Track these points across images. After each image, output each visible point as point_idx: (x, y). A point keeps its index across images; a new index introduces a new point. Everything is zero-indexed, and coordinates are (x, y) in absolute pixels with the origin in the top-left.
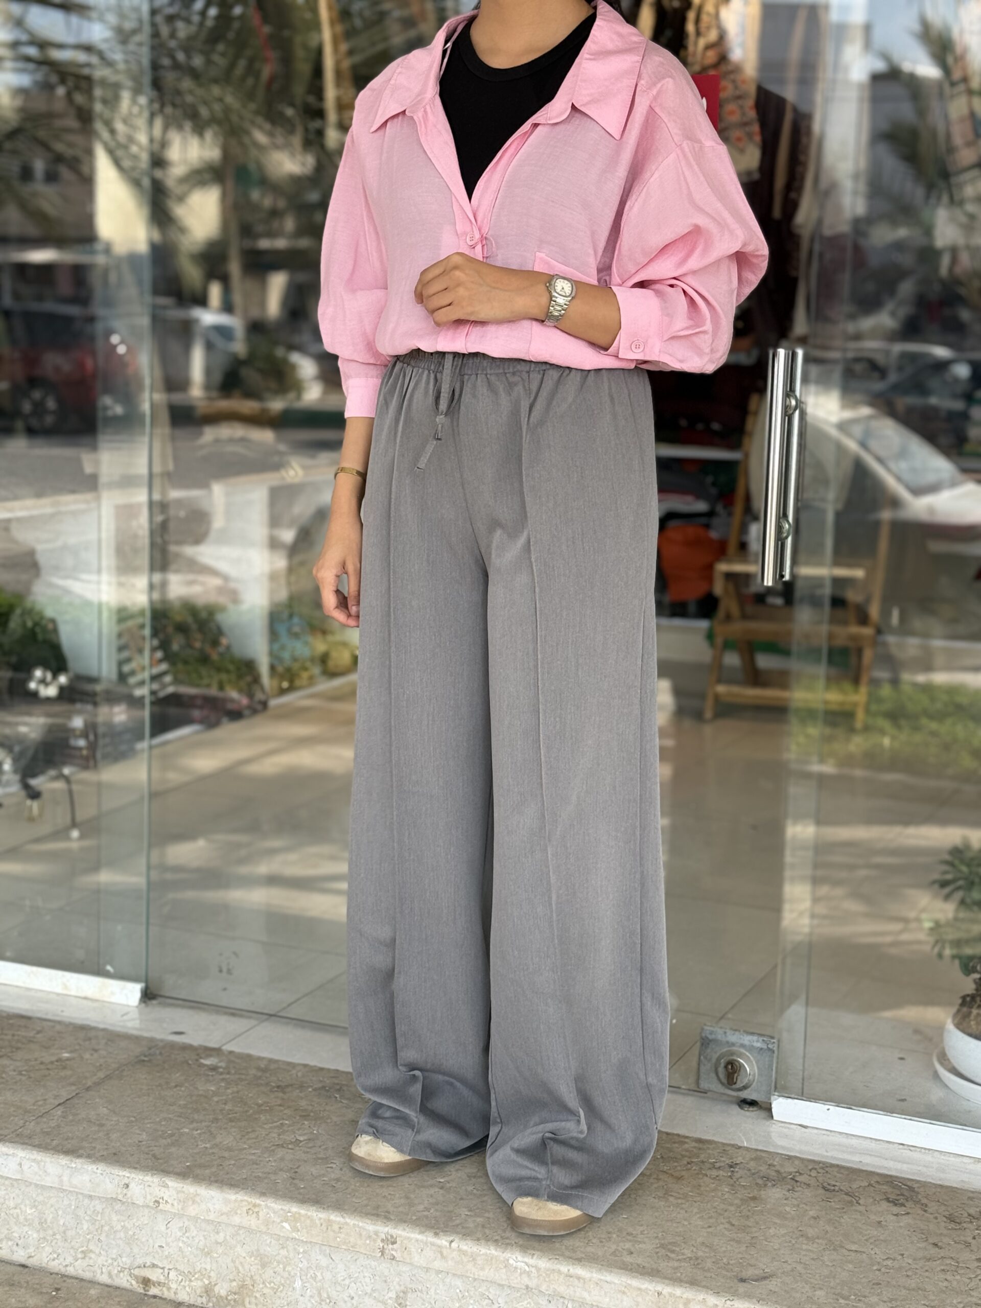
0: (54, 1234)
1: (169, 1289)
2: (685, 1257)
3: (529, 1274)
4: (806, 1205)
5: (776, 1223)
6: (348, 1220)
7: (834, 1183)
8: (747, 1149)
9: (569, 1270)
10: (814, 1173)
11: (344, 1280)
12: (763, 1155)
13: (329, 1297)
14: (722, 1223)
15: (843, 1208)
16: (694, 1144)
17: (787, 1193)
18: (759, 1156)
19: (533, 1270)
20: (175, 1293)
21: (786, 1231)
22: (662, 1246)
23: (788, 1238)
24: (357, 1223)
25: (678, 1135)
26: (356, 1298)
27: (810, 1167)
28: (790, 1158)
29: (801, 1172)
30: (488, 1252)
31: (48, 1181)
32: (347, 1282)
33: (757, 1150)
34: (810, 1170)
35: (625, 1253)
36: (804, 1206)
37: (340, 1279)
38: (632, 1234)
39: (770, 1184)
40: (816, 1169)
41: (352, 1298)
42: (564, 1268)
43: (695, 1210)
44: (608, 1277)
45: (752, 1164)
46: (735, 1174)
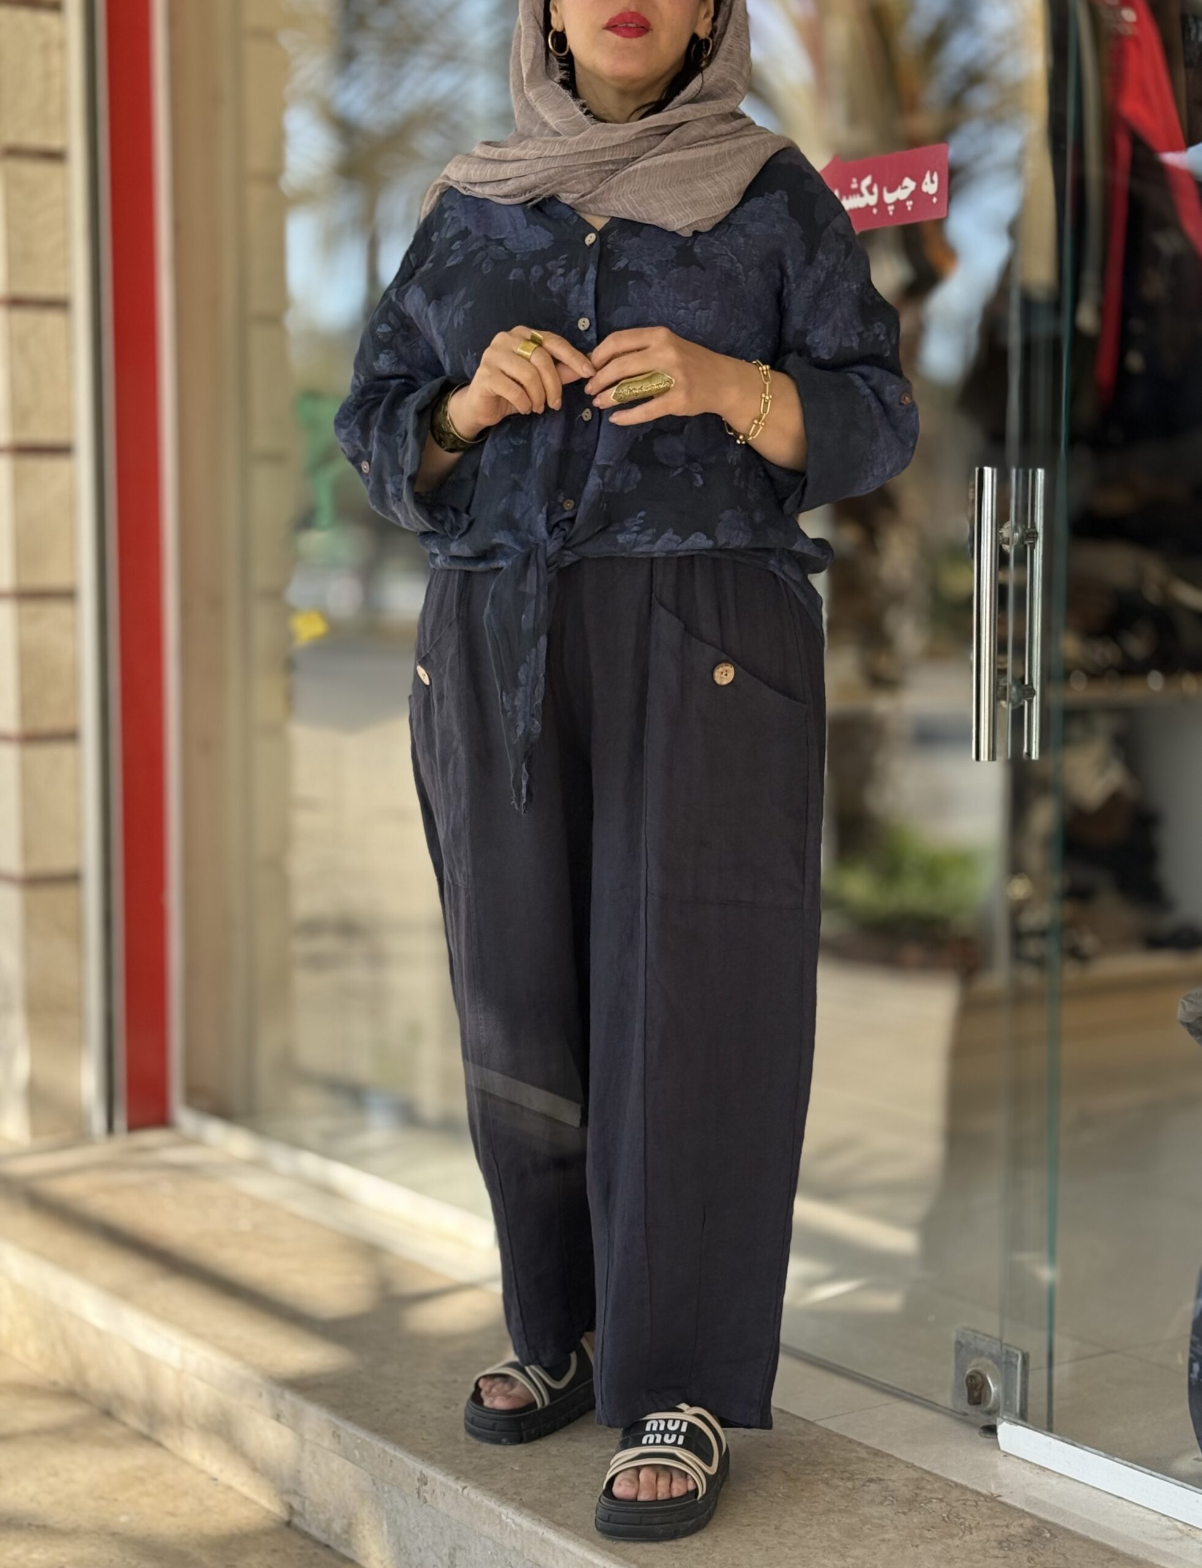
7: (966, 1516)
8: (918, 1469)
10: (958, 1502)
11: (414, 1528)
12: (929, 1478)
13: (405, 1547)
15: (933, 1539)
16: (864, 1455)
17: (892, 1514)
21: (825, 1545)
26: (423, 1551)
27: (965, 1498)
29: (946, 1498)
32: (417, 1530)
33: (928, 1472)
37: (412, 1526)
41: (420, 1550)
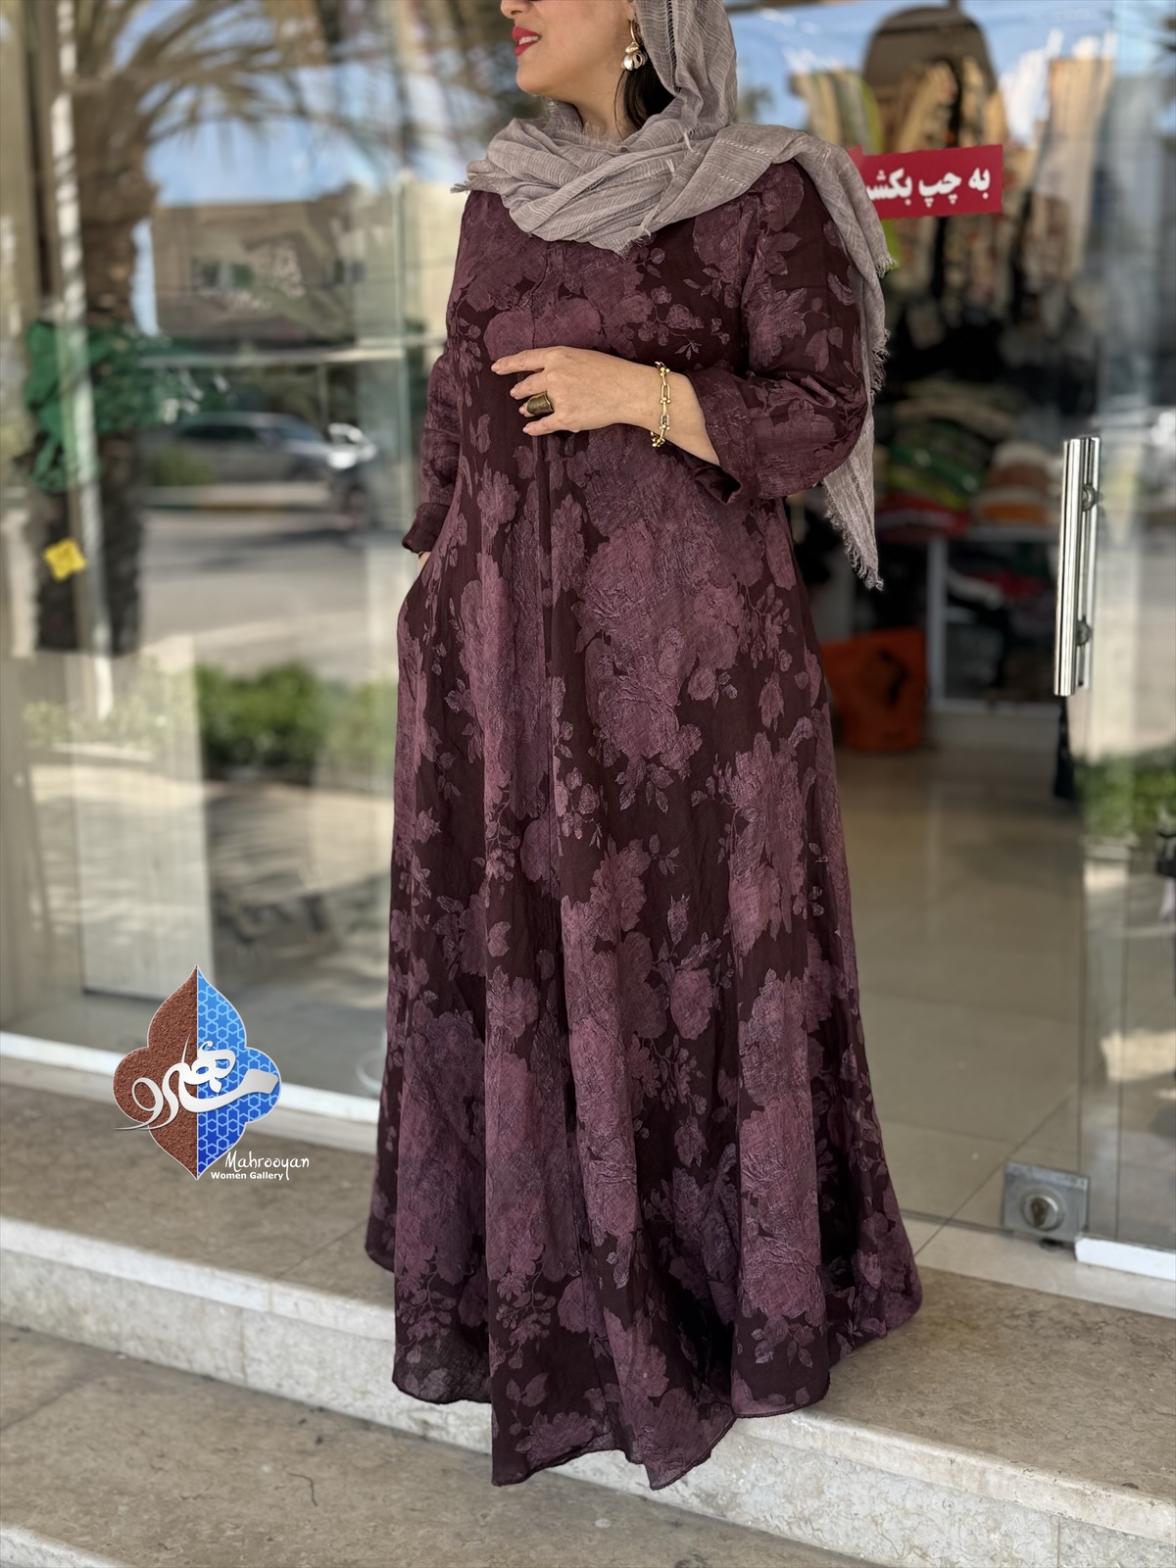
0: (333, 1374)
1: (448, 1433)
2: (980, 1420)
3: (813, 1435)
4: (1113, 1360)
5: (1080, 1382)
7: (1144, 1335)
8: (1049, 1295)
10: (1122, 1323)
12: (1069, 1302)
14: (1022, 1381)
15: (1154, 1365)
16: (992, 1289)
17: (1092, 1347)
18: (1062, 1302)
19: (818, 1431)
20: (455, 1437)
21: (1089, 1391)
22: (956, 1407)
23: (1093, 1399)
25: (974, 1279)
27: (1118, 1316)
28: (1096, 1306)
29: (1108, 1321)
31: (324, 1322)
33: (1058, 1296)
34: (1118, 1320)
35: (916, 1414)
36: (1110, 1361)
38: (923, 1393)
39: (1073, 1336)
40: (1123, 1318)
43: (993, 1365)
45: (1055, 1313)
46: (1036, 1324)
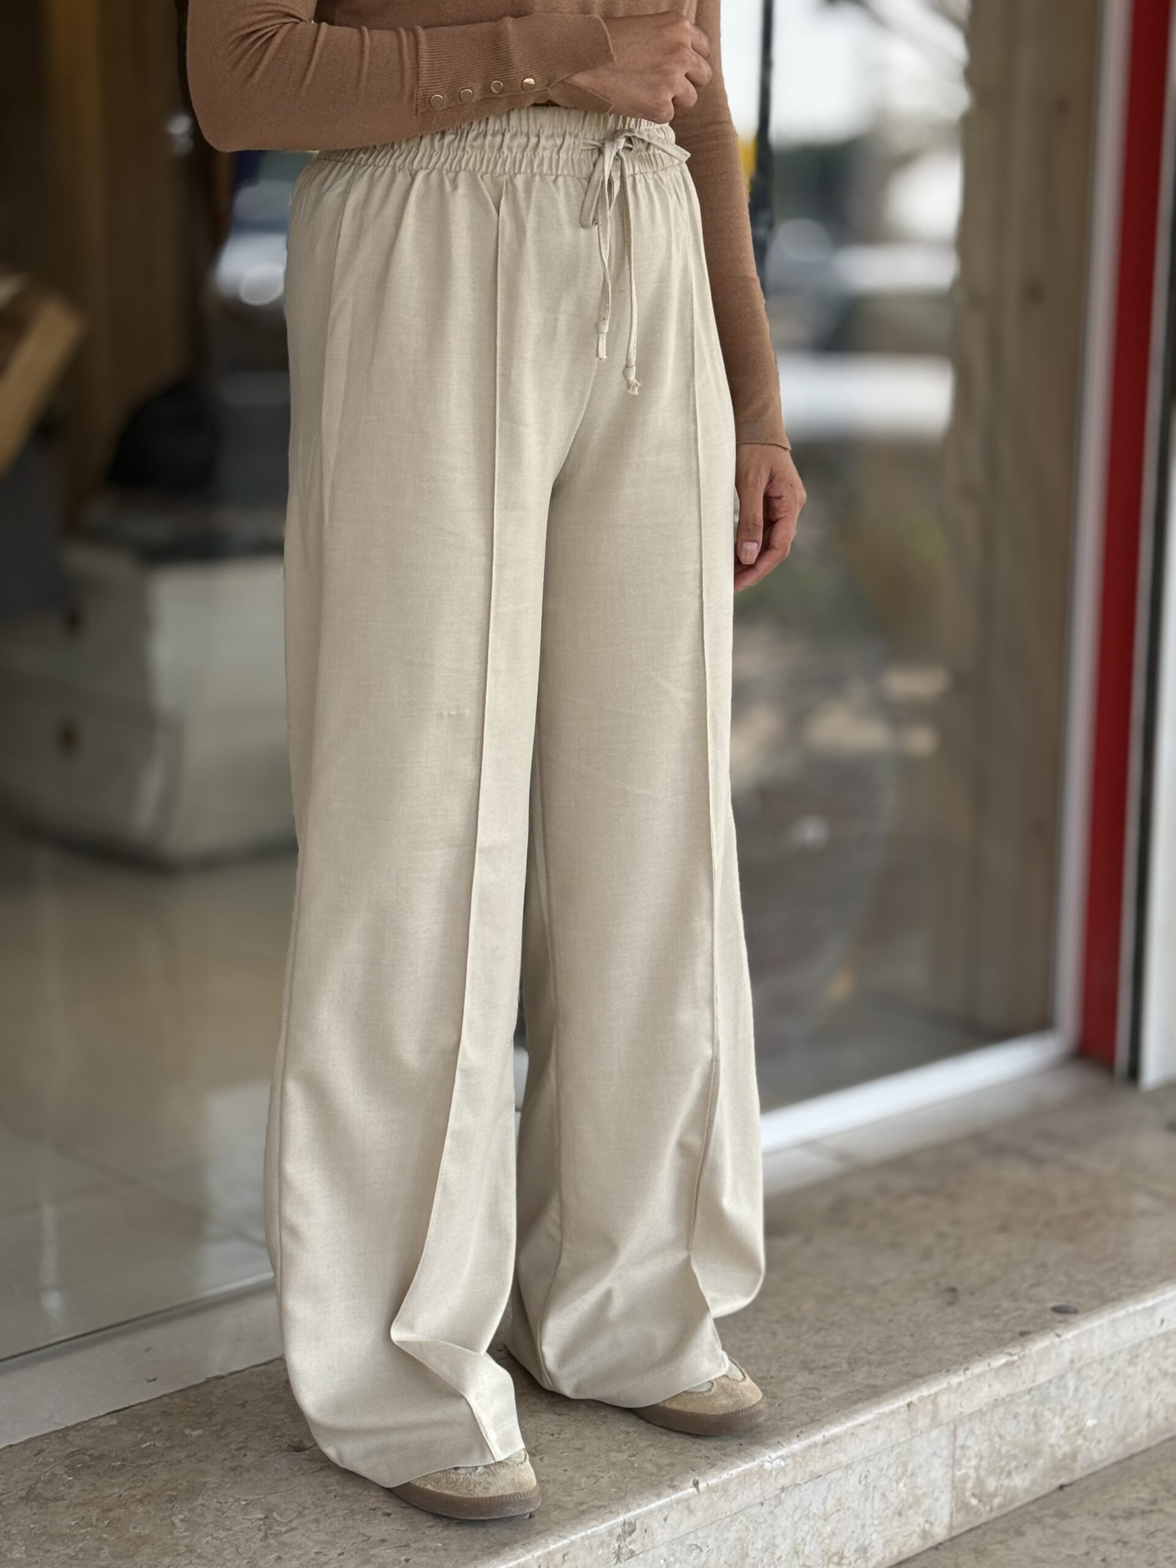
6: (573, 1538)
9: (824, 1436)
24: (583, 1534)
30: (740, 1469)
42: (818, 1438)
44: (862, 1419)
